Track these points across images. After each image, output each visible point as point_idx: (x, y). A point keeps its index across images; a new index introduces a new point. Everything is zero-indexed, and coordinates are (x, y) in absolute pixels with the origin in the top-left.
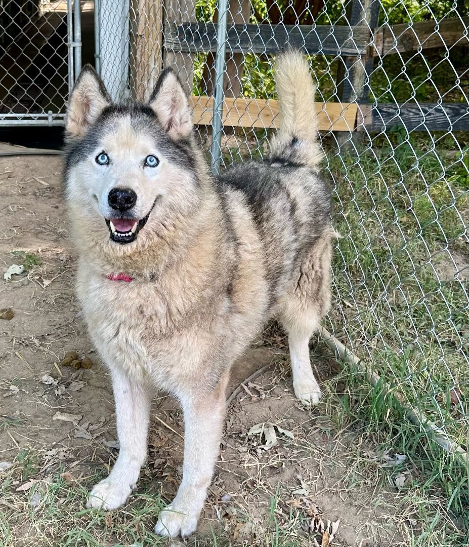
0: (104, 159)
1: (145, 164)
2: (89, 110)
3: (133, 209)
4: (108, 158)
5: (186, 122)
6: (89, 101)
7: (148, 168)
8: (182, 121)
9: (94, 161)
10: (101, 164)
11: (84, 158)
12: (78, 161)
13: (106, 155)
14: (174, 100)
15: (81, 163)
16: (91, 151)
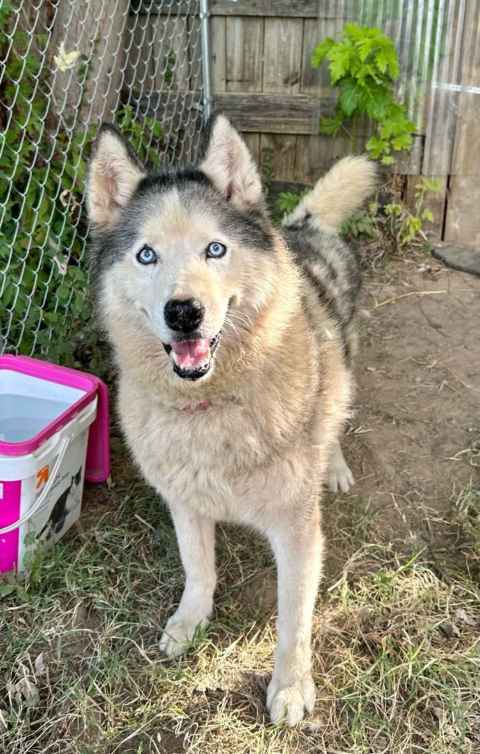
0: (149, 256)
1: (208, 255)
2: (117, 189)
3: (201, 327)
4: (154, 253)
5: (251, 184)
6: (115, 175)
7: (213, 259)
8: (246, 182)
9: (135, 260)
10: (146, 264)
11: (120, 257)
12: (113, 262)
13: (151, 249)
14: (230, 155)
15: (117, 264)
16: (129, 246)
